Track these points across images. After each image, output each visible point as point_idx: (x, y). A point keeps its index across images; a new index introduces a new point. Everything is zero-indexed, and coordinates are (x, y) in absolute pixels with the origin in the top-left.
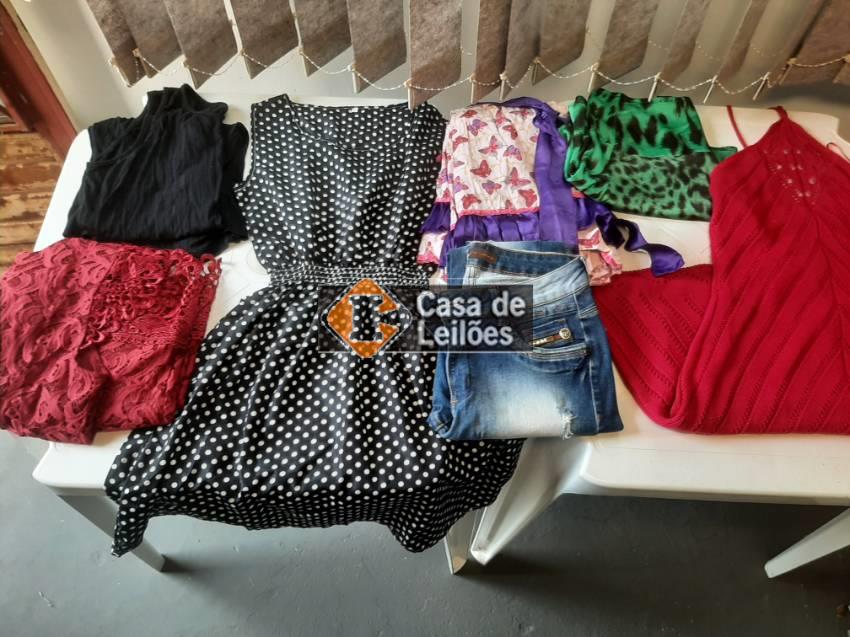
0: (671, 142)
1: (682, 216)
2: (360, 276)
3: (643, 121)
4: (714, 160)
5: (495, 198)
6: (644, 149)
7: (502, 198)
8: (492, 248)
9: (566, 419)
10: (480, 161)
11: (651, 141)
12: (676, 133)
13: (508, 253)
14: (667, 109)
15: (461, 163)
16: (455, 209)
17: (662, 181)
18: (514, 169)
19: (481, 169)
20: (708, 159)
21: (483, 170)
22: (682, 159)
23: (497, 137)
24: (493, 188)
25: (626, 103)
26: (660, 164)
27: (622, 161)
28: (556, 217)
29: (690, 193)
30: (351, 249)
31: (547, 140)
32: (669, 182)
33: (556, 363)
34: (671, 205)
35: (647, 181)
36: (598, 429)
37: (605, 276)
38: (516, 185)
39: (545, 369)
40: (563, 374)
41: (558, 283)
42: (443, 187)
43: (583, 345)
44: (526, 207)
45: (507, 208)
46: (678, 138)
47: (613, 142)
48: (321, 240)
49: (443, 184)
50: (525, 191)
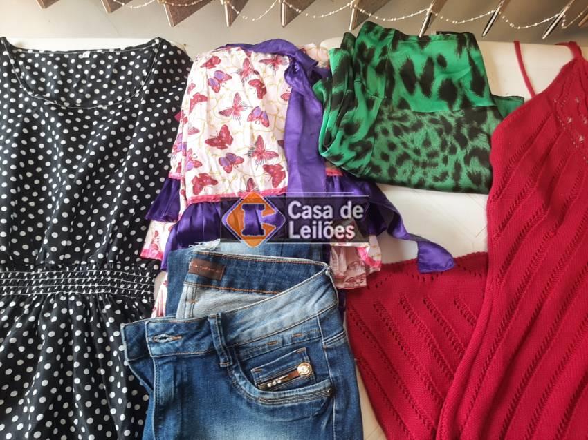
0: (449, 92)
1: (456, 189)
2: (66, 282)
3: (419, 64)
4: (498, 116)
5: (234, 178)
6: (418, 101)
7: (243, 177)
8: (215, 259)
10: (219, 127)
11: (427, 91)
12: (455, 80)
13: (240, 261)
14: (447, 50)
15: (196, 131)
16: (184, 193)
17: (436, 143)
18: (260, 138)
19: (220, 137)
20: (490, 114)
21: (221, 140)
22: (459, 115)
23: (242, 95)
24: (232, 163)
25: (400, 42)
26: (433, 121)
27: (390, 118)
29: (467, 161)
30: (54, 249)
31: (299, 101)
32: (444, 145)
33: (292, 408)
34: (444, 176)
35: (418, 144)
37: (360, 277)
38: (261, 158)
39: (278, 417)
40: (301, 421)
41: (297, 303)
42: (176, 158)
43: (326, 383)
44: (273, 188)
45: (248, 191)
46: (457, 86)
47: (382, 95)
48: (23, 234)
49: (178, 153)
50: (273, 167)
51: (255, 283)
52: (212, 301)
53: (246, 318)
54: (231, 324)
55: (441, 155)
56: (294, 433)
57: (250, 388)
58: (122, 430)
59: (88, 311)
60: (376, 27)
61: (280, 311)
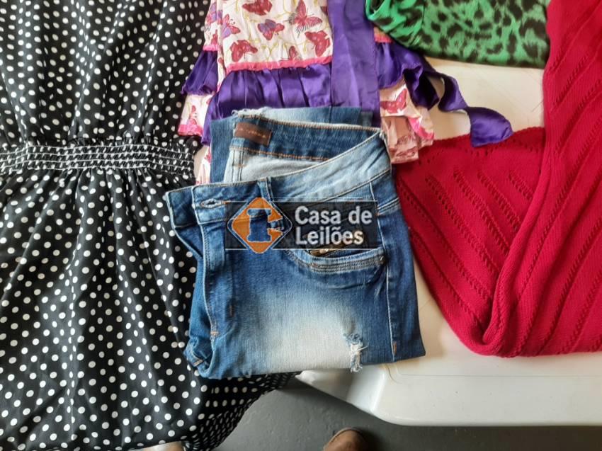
1: (511, 63)
2: (102, 157)
5: (275, 45)
7: (284, 45)
8: (262, 123)
9: (355, 349)
13: (287, 127)
16: (223, 62)
17: (489, 14)
18: (301, 3)
19: (258, 3)
21: (259, 6)
24: (273, 30)
28: (352, 71)
29: (522, 31)
30: (87, 122)
32: (497, 16)
33: (345, 275)
34: (498, 48)
35: (470, 16)
36: (394, 359)
37: (412, 150)
38: (303, 25)
39: (330, 284)
40: (354, 289)
41: (348, 169)
42: (211, 30)
43: (379, 250)
44: (316, 57)
45: (290, 59)
48: (52, 108)
49: (212, 24)
50: (315, 34)
51: (304, 149)
52: (260, 167)
53: (297, 184)
54: (281, 189)
55: (495, 26)
56: (347, 300)
57: (302, 253)
58: (170, 300)
59: (127, 186)
61: (331, 178)
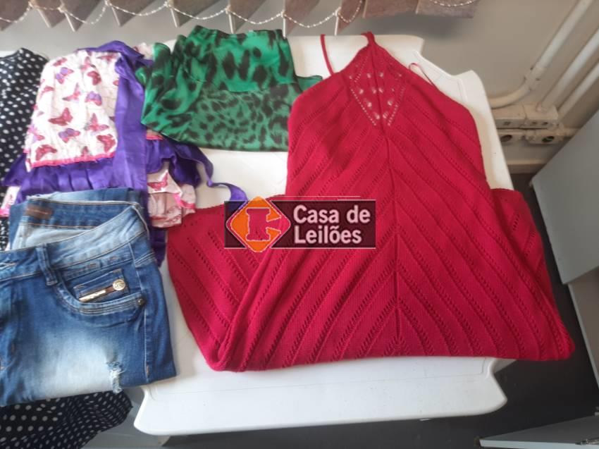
0: (260, 76)
1: (263, 149)
3: (238, 55)
4: (299, 90)
5: (71, 146)
6: (236, 84)
7: (79, 145)
8: (45, 203)
9: (114, 374)
11: (243, 75)
12: (266, 66)
13: (65, 206)
14: (261, 43)
17: (247, 114)
18: (94, 115)
19: (62, 117)
20: (291, 90)
21: (63, 119)
24: (71, 135)
25: (223, 40)
26: (247, 98)
27: (209, 97)
28: (126, 162)
29: (271, 126)
31: (125, 85)
32: (253, 116)
33: (110, 316)
34: (252, 139)
35: (233, 116)
36: (147, 380)
37: (176, 218)
38: (95, 130)
39: (97, 324)
40: (117, 327)
41: (112, 234)
43: (138, 294)
45: (83, 156)
46: (268, 71)
47: (203, 79)
49: (30, 134)
50: (105, 137)
51: (78, 221)
54: (56, 252)
55: (251, 123)
56: (112, 336)
57: (73, 301)
60: (204, 30)
61: (97, 242)
